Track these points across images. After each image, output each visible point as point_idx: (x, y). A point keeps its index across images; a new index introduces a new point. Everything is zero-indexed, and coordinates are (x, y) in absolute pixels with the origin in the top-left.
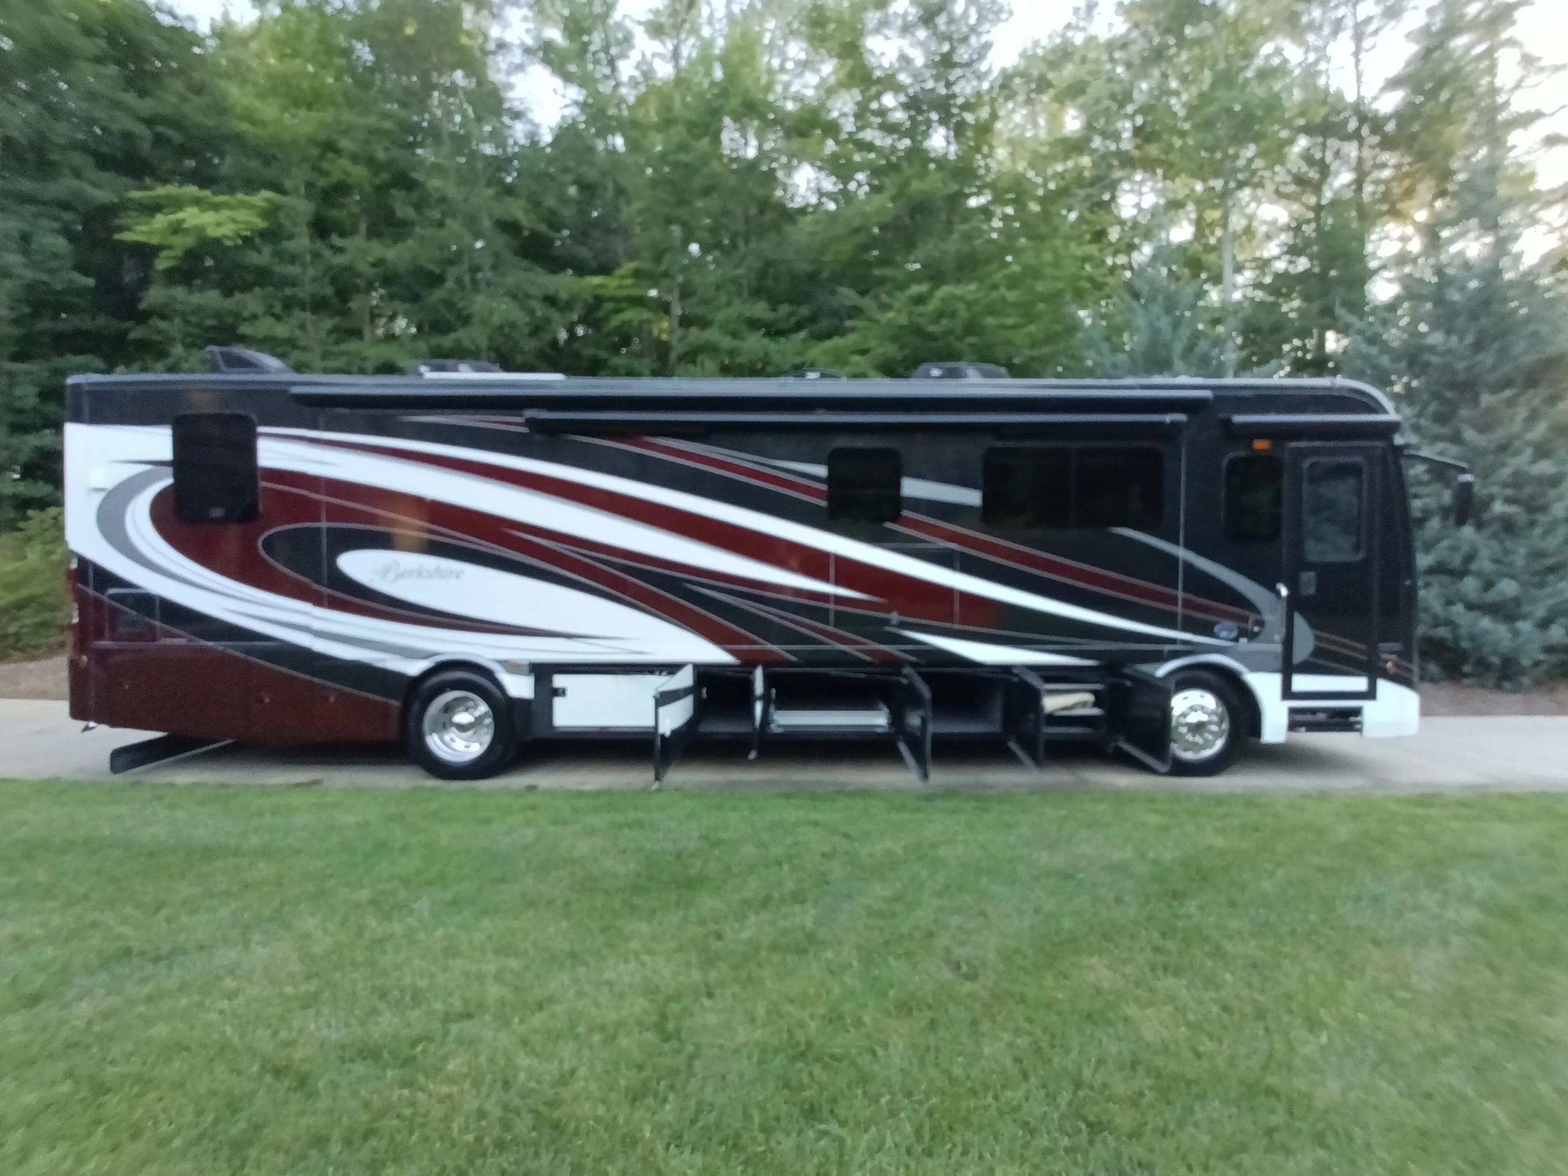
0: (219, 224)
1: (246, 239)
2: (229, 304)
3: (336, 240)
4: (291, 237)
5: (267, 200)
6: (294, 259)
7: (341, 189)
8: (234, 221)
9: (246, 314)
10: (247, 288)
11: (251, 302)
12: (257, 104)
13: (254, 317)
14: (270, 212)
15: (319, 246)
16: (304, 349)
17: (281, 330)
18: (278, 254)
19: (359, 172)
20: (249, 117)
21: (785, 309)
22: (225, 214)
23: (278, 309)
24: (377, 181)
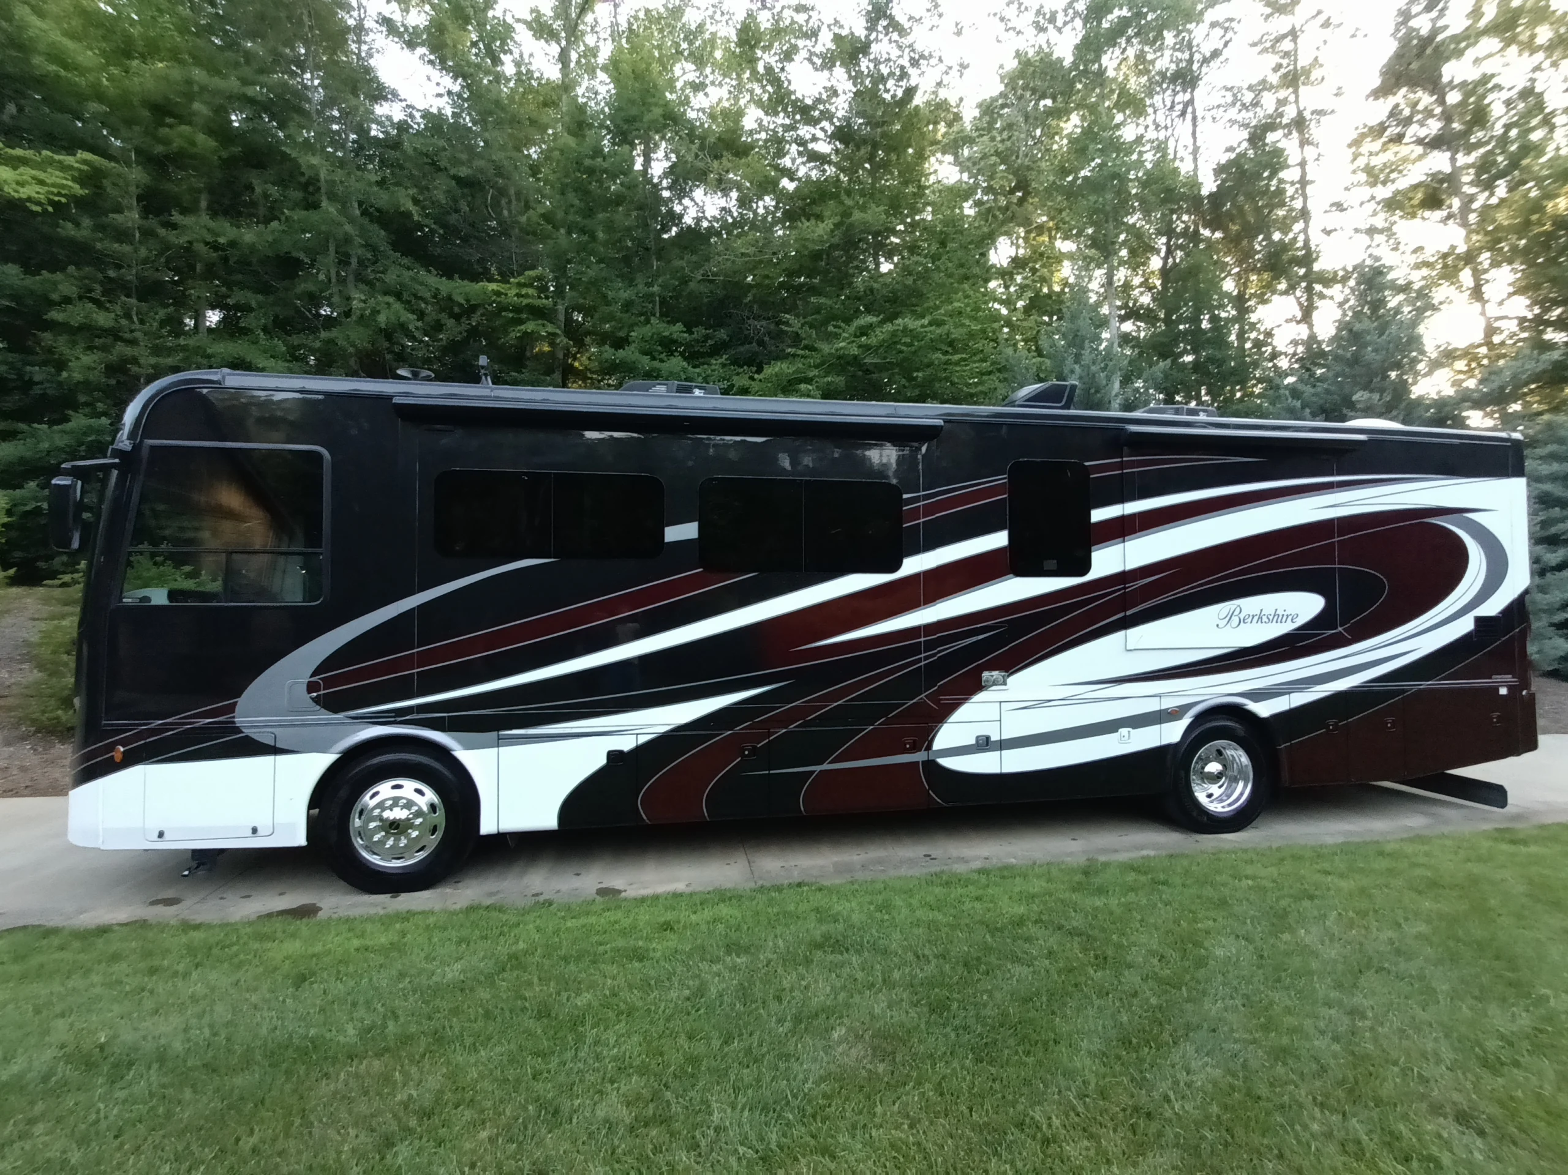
0: (20, 184)
1: (56, 205)
2: (32, 282)
3: (176, 217)
4: (119, 210)
5: (85, 162)
6: (122, 235)
7: (179, 159)
8: (41, 182)
9: (55, 297)
10: (56, 266)
11: (65, 284)
12: (69, 44)
13: (67, 300)
14: (91, 178)
15: (152, 222)
16: (133, 342)
17: (103, 319)
18: (100, 228)
19: (204, 142)
20: (57, 57)
21: (699, 332)
22: (27, 172)
23: (97, 293)
24: (224, 154)
